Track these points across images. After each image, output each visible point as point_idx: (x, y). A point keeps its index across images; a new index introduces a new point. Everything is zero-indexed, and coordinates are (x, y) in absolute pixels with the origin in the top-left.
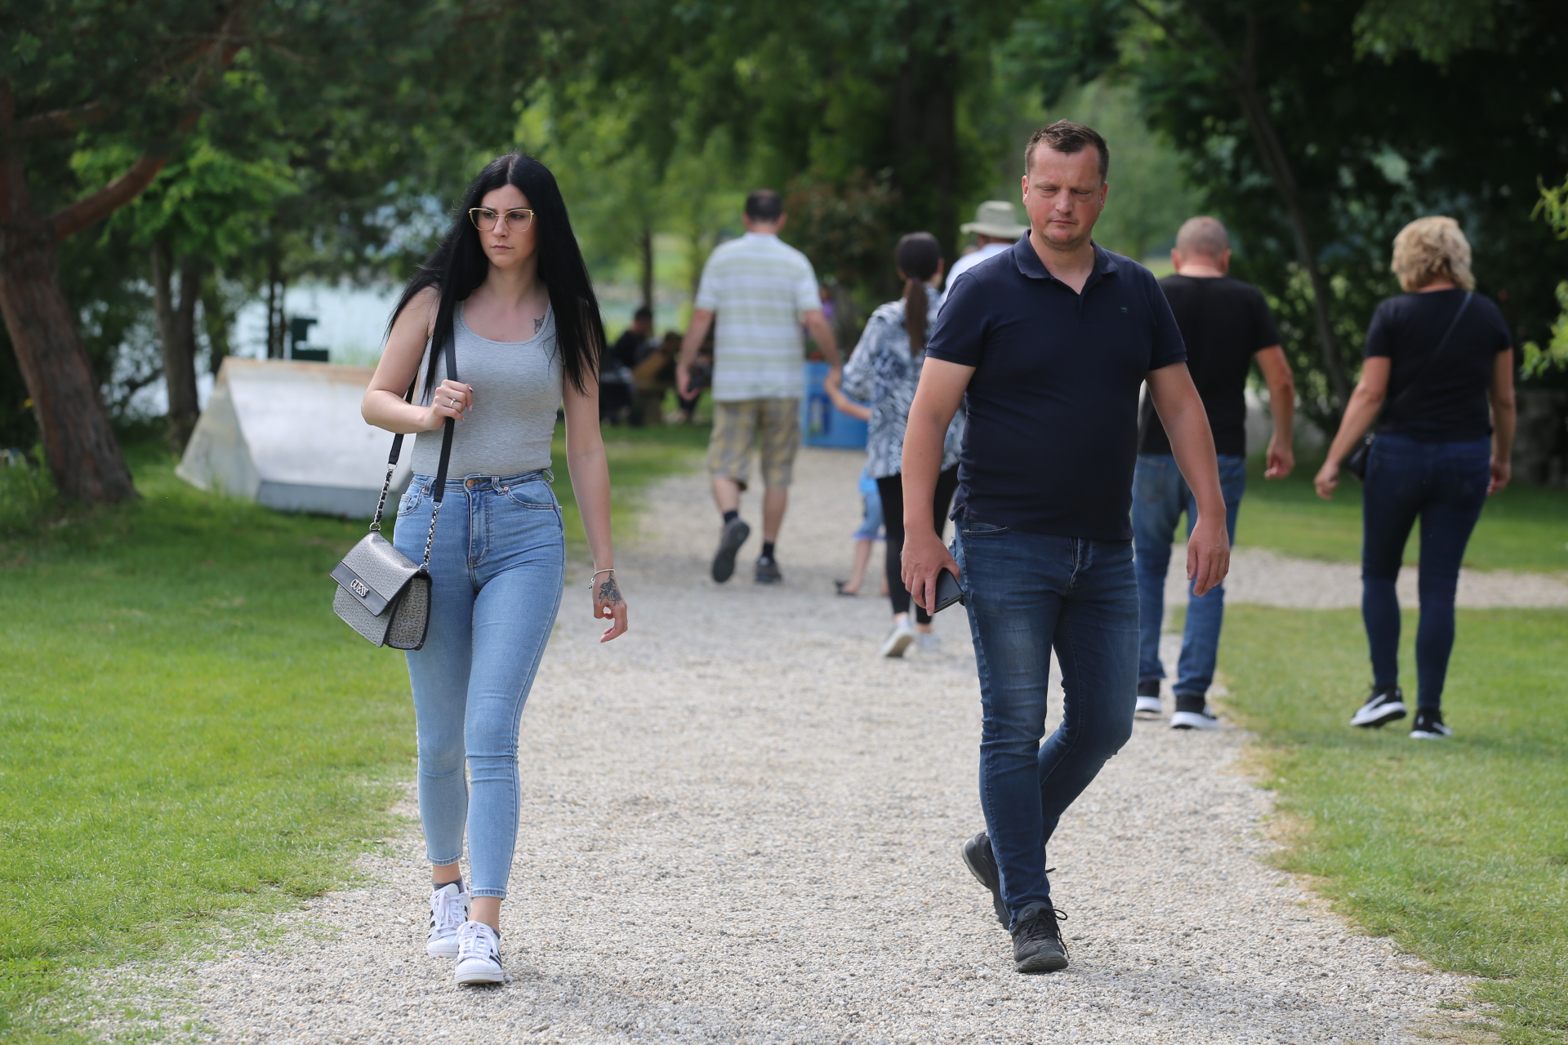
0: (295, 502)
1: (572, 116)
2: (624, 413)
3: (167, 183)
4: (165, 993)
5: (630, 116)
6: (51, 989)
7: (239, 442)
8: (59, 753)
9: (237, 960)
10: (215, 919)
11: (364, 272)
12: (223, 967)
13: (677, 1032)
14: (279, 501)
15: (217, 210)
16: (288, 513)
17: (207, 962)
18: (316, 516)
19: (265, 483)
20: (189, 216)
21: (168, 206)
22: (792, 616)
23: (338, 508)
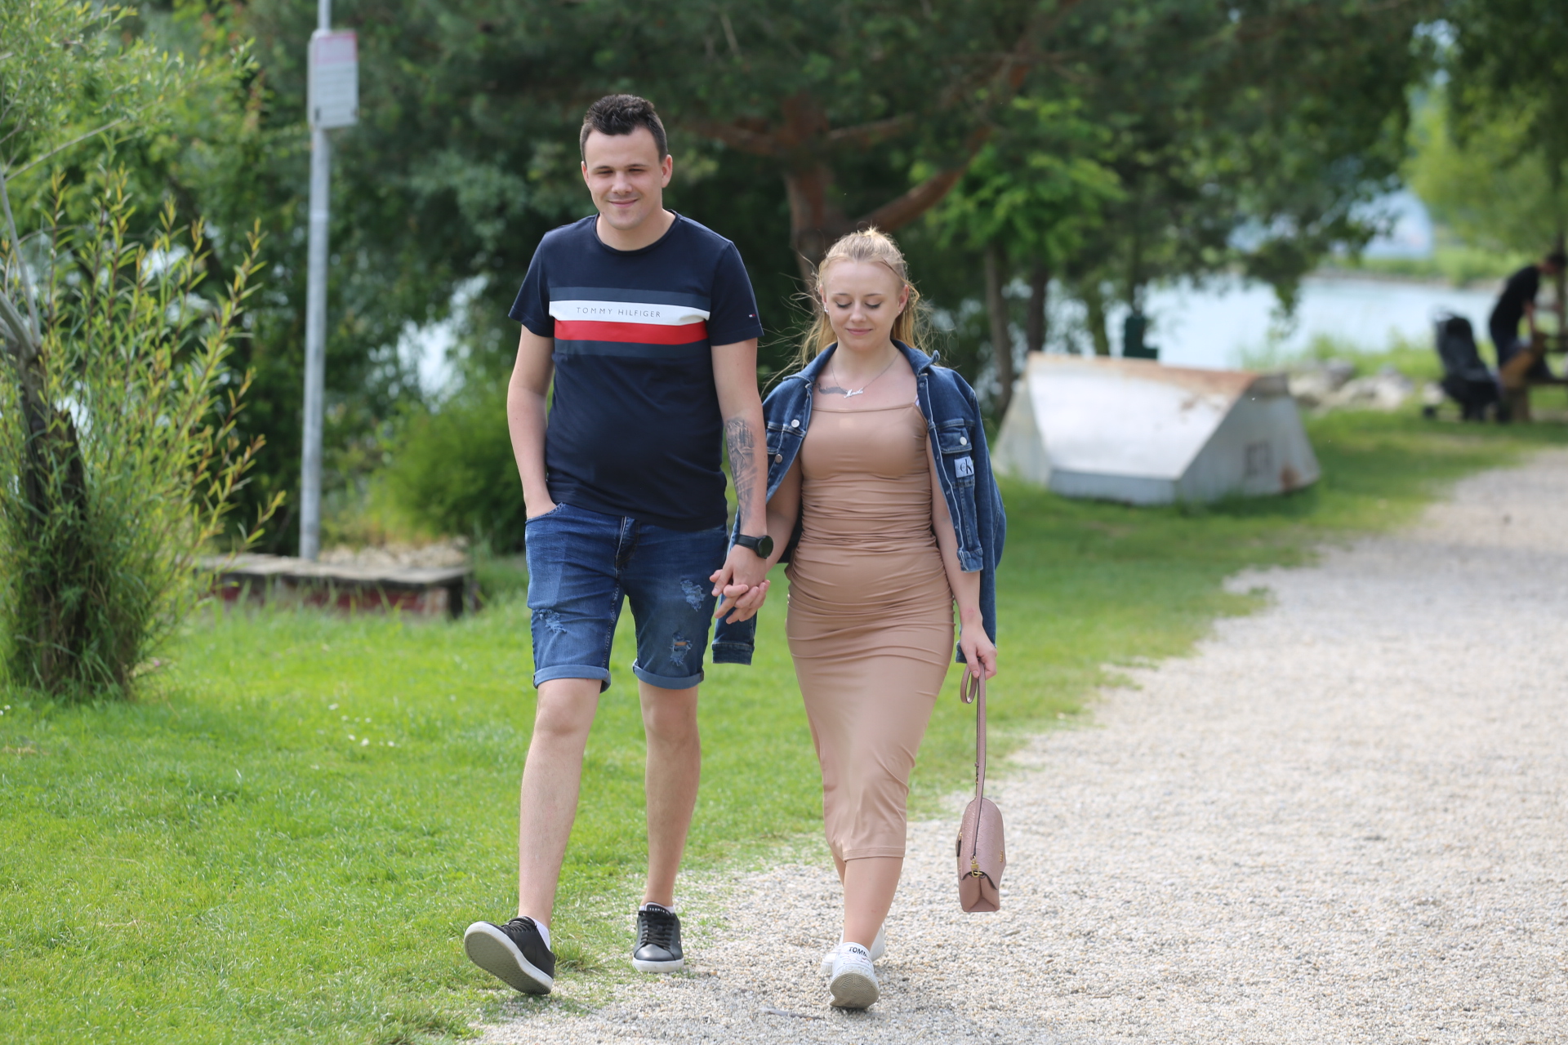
0: (1084, 488)
1: (1470, 120)
2: (1490, 411)
3: (999, 191)
4: (701, 896)
5: (1529, 117)
6: (605, 889)
7: (1034, 433)
8: (747, 704)
9: (779, 872)
10: (787, 840)
11: (1202, 273)
12: (766, 877)
13: (1131, 940)
14: (1069, 487)
15: (1046, 215)
16: (1077, 499)
17: (753, 873)
18: (1102, 502)
19: (1057, 472)
20: (1020, 223)
21: (1001, 212)
22: (1513, 598)
23: (1123, 494)
